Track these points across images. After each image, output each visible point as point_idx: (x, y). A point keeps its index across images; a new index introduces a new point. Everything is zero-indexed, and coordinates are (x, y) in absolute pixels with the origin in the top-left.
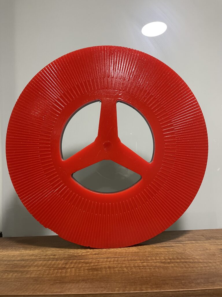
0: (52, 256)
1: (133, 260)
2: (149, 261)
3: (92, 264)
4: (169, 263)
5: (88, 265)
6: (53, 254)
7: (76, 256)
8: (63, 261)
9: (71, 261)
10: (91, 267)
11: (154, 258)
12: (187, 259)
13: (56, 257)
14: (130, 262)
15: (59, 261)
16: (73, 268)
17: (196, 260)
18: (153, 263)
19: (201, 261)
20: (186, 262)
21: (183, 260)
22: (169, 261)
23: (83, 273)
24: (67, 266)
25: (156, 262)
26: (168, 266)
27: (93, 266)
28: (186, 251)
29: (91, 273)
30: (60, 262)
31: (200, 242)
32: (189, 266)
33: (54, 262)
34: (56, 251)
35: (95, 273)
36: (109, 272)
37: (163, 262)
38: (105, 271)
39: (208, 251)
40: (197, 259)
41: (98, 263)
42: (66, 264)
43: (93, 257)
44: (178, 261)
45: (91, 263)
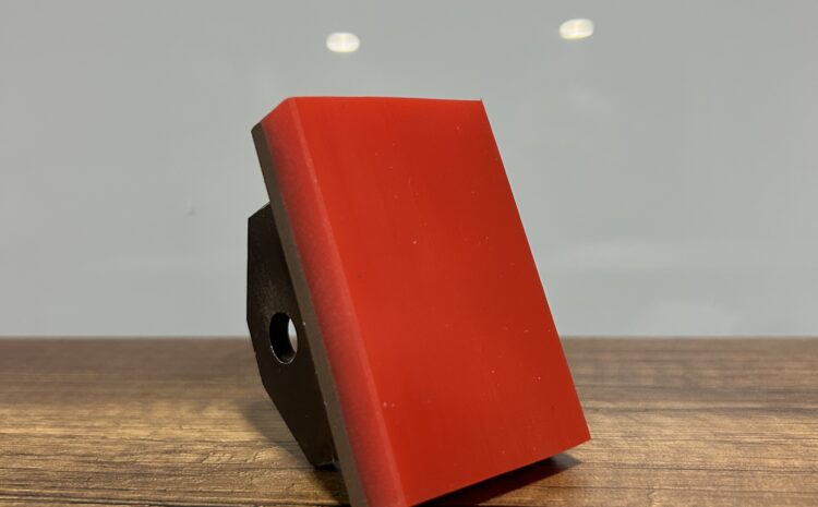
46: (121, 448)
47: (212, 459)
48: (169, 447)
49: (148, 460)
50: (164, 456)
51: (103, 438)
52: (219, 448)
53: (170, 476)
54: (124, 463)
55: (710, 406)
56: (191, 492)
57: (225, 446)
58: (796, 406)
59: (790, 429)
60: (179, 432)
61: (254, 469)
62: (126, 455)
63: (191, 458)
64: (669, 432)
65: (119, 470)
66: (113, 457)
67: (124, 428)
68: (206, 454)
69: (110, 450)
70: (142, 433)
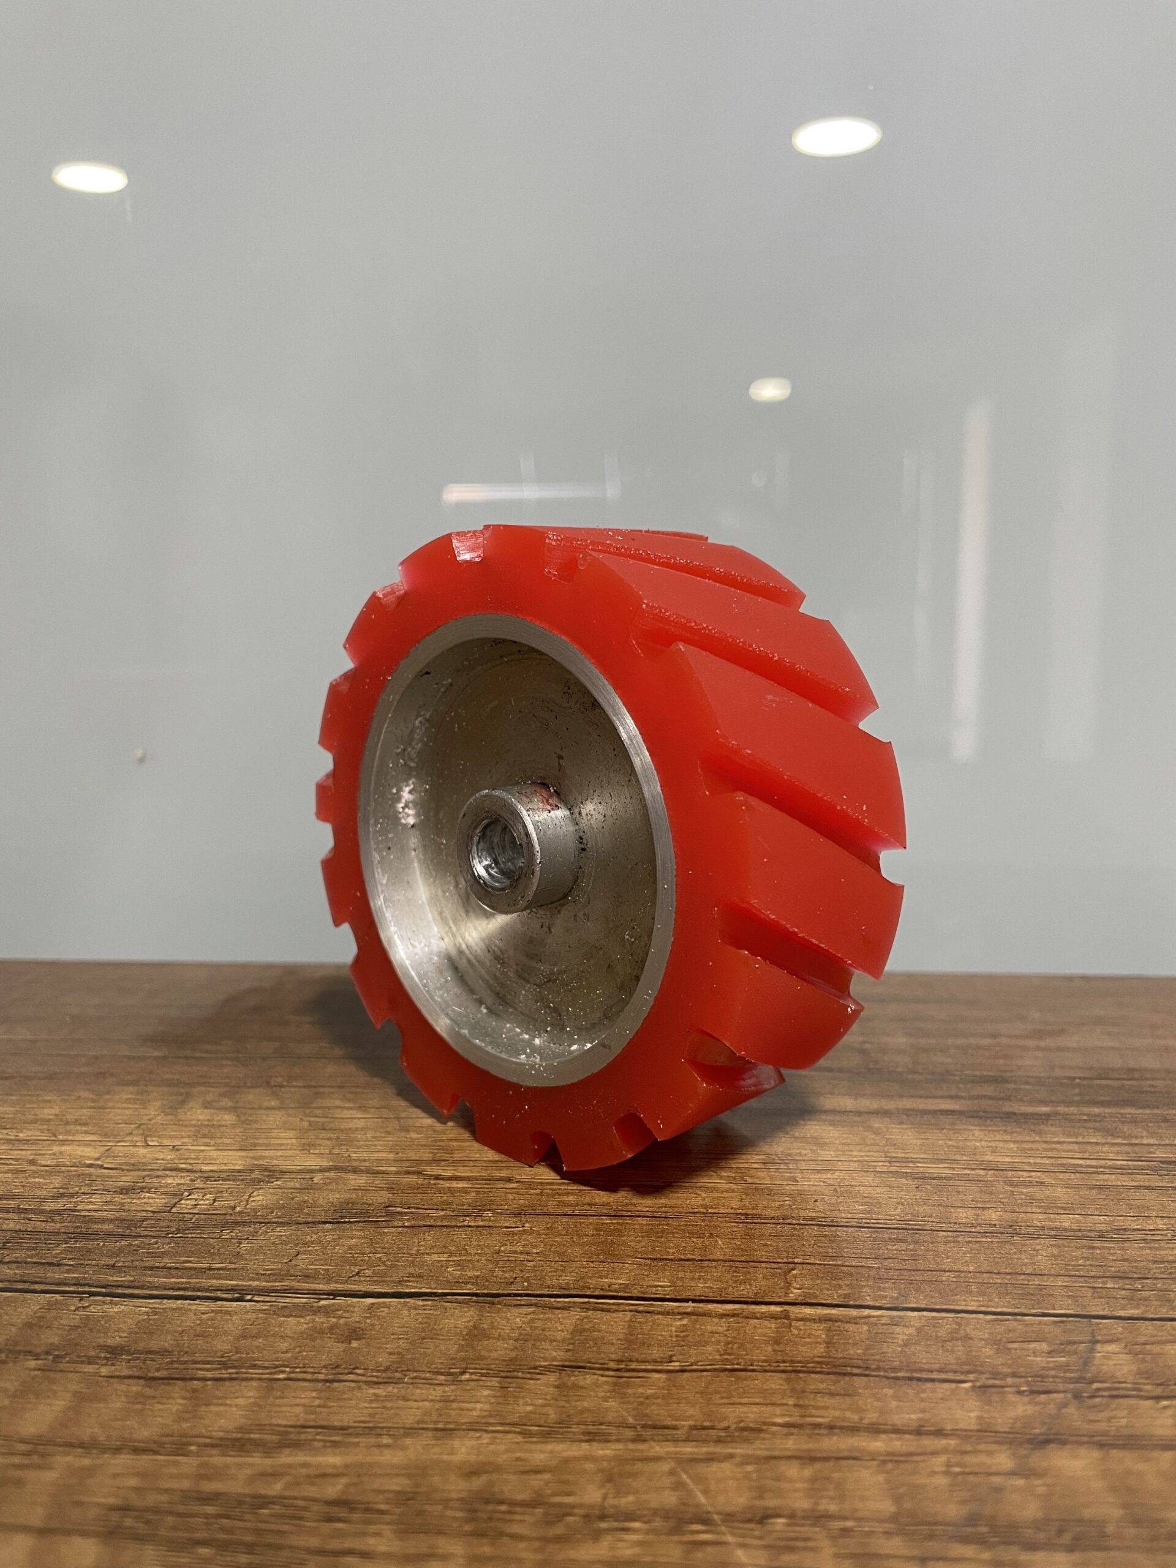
46: (56, 1182)
47: (186, 1204)
48: (127, 1179)
49: (91, 1205)
50: (118, 1198)
51: (32, 1162)
52: (199, 1184)
53: (123, 1236)
54: (58, 1212)
55: (890, 1105)
56: (151, 1268)
57: (207, 1178)
58: (1008, 1107)
59: (994, 1151)
60: (142, 1151)
61: (244, 1224)
62: (62, 1196)
63: (156, 1201)
64: (827, 1154)
65: (51, 1226)
66: (43, 1199)
67: (63, 1142)
68: (178, 1195)
69: (40, 1186)
70: (89, 1153)
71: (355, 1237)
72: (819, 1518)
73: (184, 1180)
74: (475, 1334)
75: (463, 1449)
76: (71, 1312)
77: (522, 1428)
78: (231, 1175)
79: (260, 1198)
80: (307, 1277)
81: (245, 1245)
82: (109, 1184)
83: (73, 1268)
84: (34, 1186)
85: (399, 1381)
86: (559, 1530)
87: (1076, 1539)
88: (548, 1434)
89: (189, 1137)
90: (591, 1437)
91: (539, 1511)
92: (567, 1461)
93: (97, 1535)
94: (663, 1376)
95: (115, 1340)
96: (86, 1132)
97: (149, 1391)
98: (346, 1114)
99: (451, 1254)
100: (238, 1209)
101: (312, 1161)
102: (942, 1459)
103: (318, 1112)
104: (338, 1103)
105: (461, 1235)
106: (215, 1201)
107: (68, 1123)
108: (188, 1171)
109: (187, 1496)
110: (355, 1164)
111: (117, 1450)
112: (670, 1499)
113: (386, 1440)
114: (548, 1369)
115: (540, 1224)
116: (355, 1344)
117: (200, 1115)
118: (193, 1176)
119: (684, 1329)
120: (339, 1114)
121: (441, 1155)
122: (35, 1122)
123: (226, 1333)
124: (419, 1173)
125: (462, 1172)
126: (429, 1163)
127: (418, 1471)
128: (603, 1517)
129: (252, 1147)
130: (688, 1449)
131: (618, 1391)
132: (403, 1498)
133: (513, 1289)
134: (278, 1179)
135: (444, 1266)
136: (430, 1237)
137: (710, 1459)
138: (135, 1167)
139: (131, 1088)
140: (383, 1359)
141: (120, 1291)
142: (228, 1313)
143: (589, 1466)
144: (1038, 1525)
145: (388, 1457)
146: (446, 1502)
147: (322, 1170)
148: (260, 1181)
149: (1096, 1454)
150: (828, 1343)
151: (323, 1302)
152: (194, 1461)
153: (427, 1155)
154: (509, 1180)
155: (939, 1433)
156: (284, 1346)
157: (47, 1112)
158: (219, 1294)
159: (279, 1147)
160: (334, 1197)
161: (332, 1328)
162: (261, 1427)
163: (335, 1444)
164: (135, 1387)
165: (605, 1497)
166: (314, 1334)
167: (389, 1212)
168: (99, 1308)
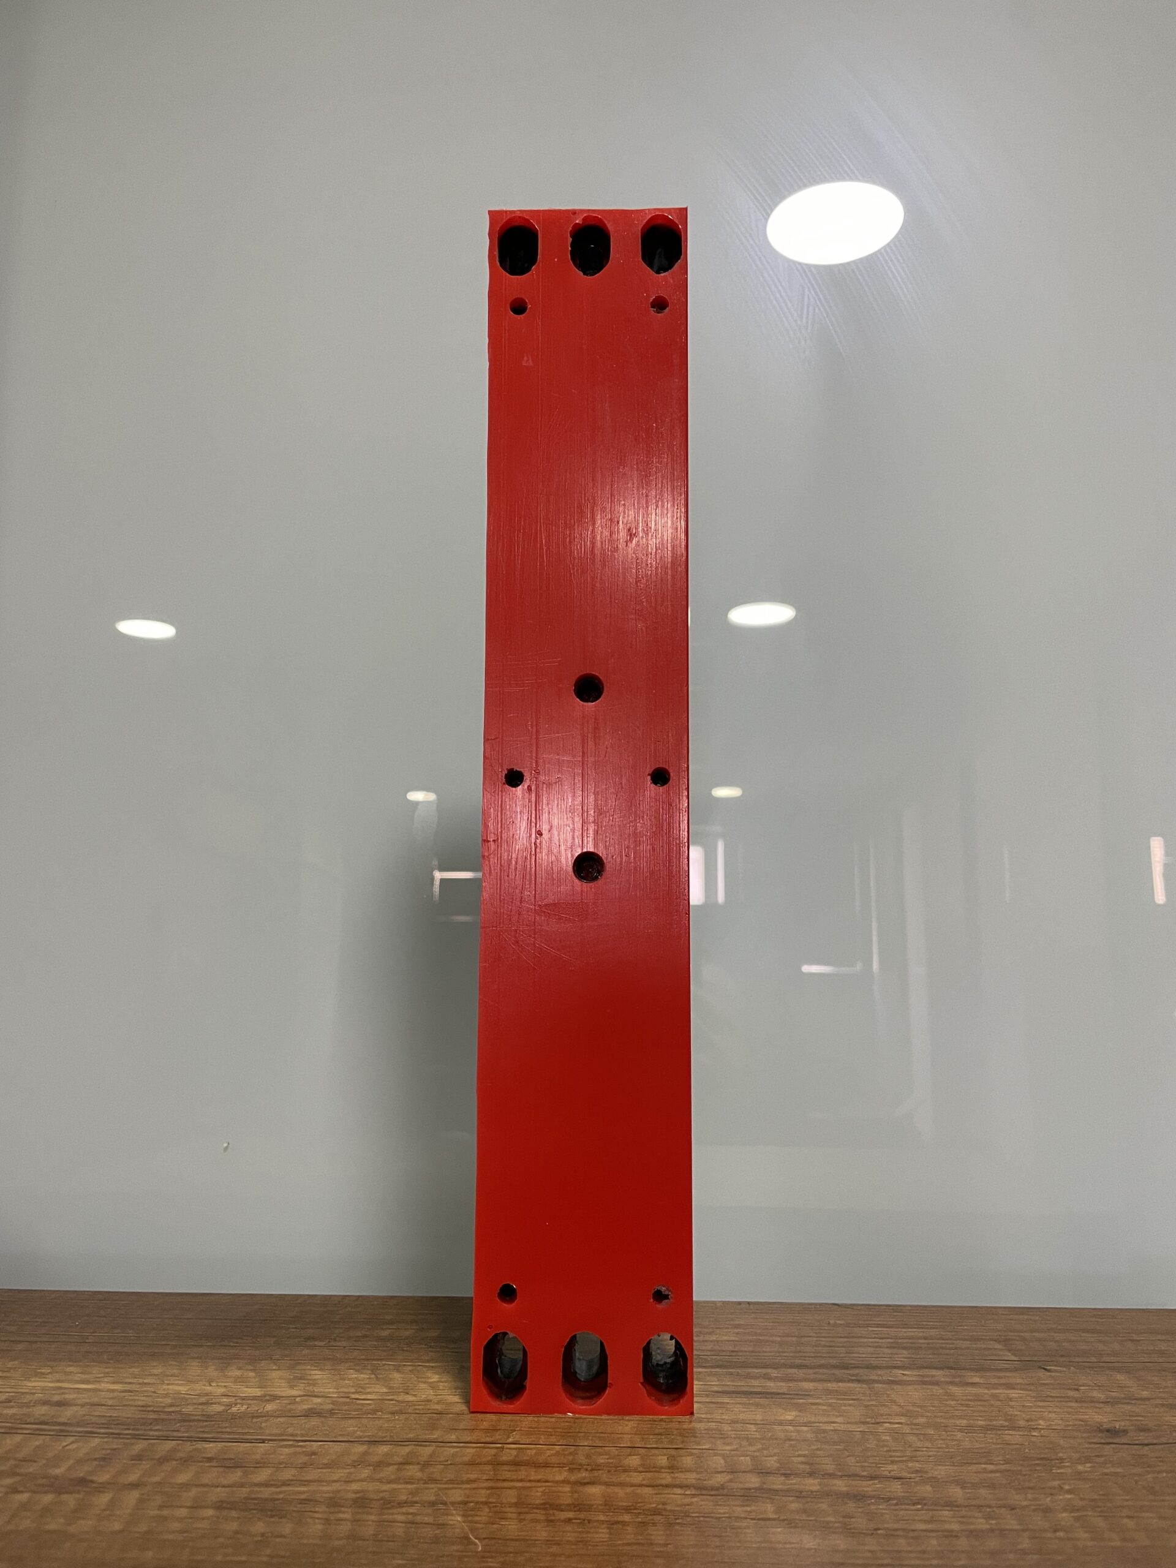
0: (44, 1409)
1: (527, 1464)
2: (623, 1477)
3: (263, 1475)
4: (749, 1496)
5: (235, 1476)
6: (56, 1398)
7: (186, 1419)
8: (95, 1442)
9: (139, 1446)
10: (244, 1492)
11: (663, 1461)
12: (872, 1478)
13: (68, 1413)
14: (508, 1475)
15: (72, 1439)
16: (135, 1486)
17: (927, 1490)
18: (646, 1490)
19: (957, 1493)
20: (859, 1497)
21: (840, 1485)
22: (753, 1481)
23: (176, 1526)
24: (104, 1477)
25: (667, 1486)
26: (738, 1518)
27: (260, 1485)
28: (880, 1429)
29: (234, 1526)
30: (74, 1446)
31: (977, 1380)
32: (872, 1525)
33: (38, 1442)
34: (83, 1382)
35: (260, 1527)
36: (345, 1528)
37: (713, 1489)
38: (327, 1521)
39: (1015, 1437)
40: (934, 1481)
41: (303, 1467)
42: (104, 1459)
43: (290, 1430)
44: (812, 1484)
45: (260, 1464)
71: (315, 1421)
72: (486, 1503)
73: (233, 1400)
74: (366, 1453)
75: (355, 1486)
76: (188, 1447)
77: (380, 1481)
78: (254, 1398)
79: (269, 1407)
80: (292, 1435)
81: (263, 1425)
82: (195, 1401)
83: (187, 1432)
84: (157, 1402)
85: (333, 1468)
86: (389, 1506)
87: (580, 1509)
88: (390, 1482)
89: (232, 1382)
90: (407, 1483)
91: (382, 1502)
92: (396, 1489)
93: (213, 1508)
94: (442, 1466)
95: (209, 1455)
96: (179, 1380)
97: (227, 1471)
98: (313, 1372)
99: (359, 1428)
100: (259, 1411)
101: (295, 1392)
102: (541, 1489)
103: (297, 1371)
104: (309, 1367)
105: (365, 1421)
106: (248, 1408)
107: (168, 1376)
108: (233, 1396)
109: (246, 1499)
110: (316, 1394)
111: (218, 1487)
112: (433, 1498)
113: (325, 1484)
114: (395, 1464)
115: (403, 1417)
116: (313, 1457)
117: (238, 1373)
118: (236, 1398)
119: (457, 1452)
120: (308, 1372)
121: (360, 1390)
122: (149, 1375)
123: (258, 1453)
124: (348, 1397)
125: (369, 1397)
126: (353, 1393)
127: (338, 1491)
128: (405, 1503)
129: (265, 1387)
130: (446, 1486)
131: (422, 1470)
132: (331, 1498)
133: (385, 1439)
134: (278, 1400)
135: (355, 1432)
136: (350, 1422)
137: (453, 1488)
138: (207, 1395)
139: (198, 1361)
140: (325, 1461)
141: (208, 1440)
142: (258, 1447)
143: (404, 1491)
144: (568, 1505)
145: (325, 1488)
146: (346, 1500)
147: (299, 1396)
148: (269, 1400)
149: (604, 1487)
150: (515, 1456)
151: (300, 1444)
152: (248, 1490)
153: (353, 1390)
154: (392, 1400)
155: (547, 1481)
156: (282, 1457)
157: (155, 1371)
158: (253, 1441)
159: (280, 1387)
160: (306, 1407)
161: (303, 1452)
162: (273, 1480)
163: (305, 1485)
164: (221, 1469)
165: (408, 1498)
166: (295, 1454)
167: (331, 1413)
168: (199, 1445)
